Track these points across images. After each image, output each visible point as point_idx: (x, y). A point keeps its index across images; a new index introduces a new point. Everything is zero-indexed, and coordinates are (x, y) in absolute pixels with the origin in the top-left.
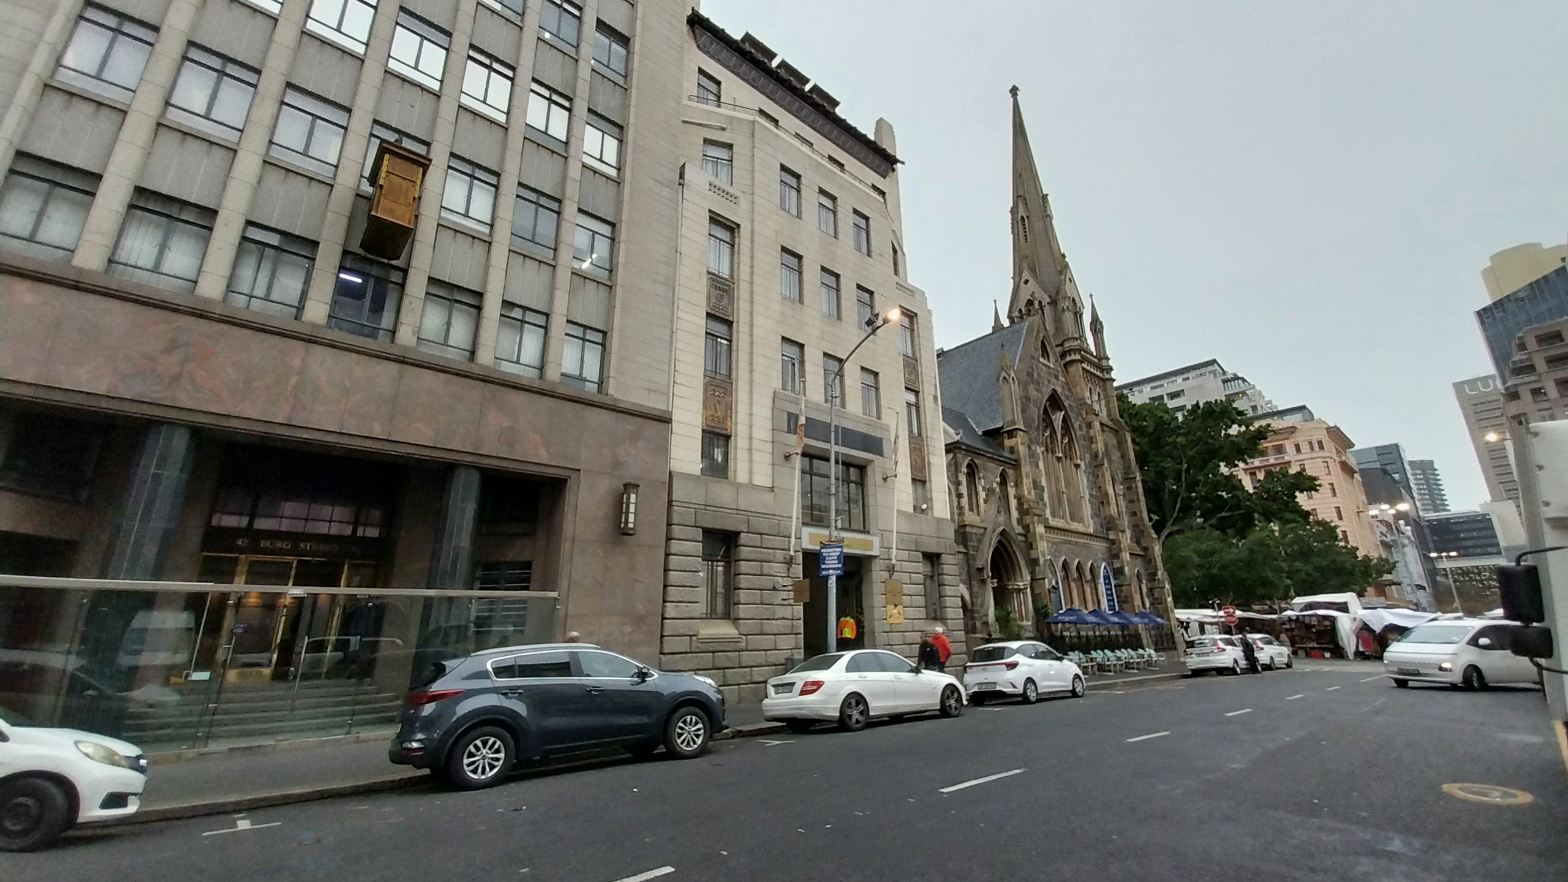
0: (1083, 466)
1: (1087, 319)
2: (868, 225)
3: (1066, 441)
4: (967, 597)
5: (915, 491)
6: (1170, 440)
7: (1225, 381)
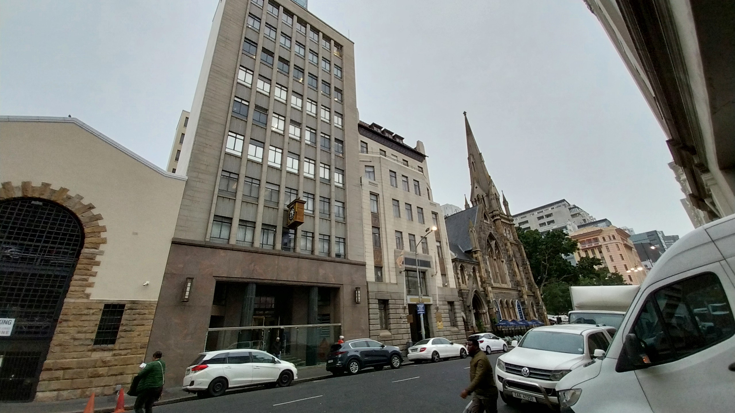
0: (505, 262)
1: (501, 200)
2: (418, 184)
3: (497, 252)
4: (465, 317)
5: (443, 279)
6: (540, 247)
7: (570, 209)
